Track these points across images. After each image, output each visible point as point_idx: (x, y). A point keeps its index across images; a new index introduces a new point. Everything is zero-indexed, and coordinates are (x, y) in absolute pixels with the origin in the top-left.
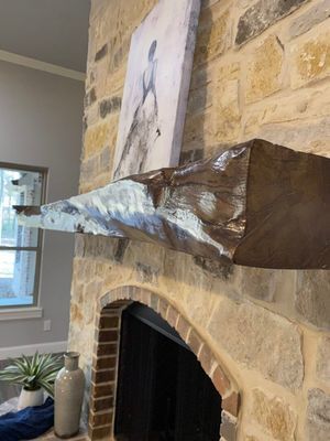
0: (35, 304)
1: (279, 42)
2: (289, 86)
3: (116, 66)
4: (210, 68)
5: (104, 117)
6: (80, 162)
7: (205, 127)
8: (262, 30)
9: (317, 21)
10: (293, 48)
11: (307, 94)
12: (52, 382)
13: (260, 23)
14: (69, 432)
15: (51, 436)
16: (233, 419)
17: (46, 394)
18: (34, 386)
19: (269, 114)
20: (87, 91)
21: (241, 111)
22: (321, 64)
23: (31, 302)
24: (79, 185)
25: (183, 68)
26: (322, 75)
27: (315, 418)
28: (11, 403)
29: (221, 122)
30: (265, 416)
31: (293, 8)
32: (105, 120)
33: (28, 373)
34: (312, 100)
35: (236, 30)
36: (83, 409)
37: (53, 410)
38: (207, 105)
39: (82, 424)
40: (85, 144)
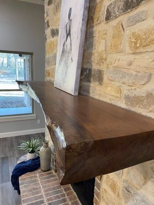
0: (33, 113)
1: (122, 26)
2: (125, 51)
3: (57, 11)
4: (95, 29)
5: (53, 37)
6: (45, 57)
7: (92, 59)
8: (116, 17)
9: (138, 21)
10: (128, 32)
11: (132, 57)
12: (39, 150)
13: (115, 13)
14: (46, 170)
15: (39, 170)
16: (99, 181)
17: (37, 155)
18: (32, 152)
19: (117, 62)
20: (46, 21)
21: (106, 56)
22: (138, 45)
23: (31, 112)
24: (45, 67)
25: (81, 31)
26: (138, 51)
27: (125, 190)
28: (25, 157)
29: (99, 59)
30: (109, 183)
31: (129, 10)
32: (53, 39)
33: (29, 147)
34: (134, 61)
35: (106, 13)
36: (52, 160)
37: (40, 161)
38: (93, 48)
39: (52, 166)
40: (46, 48)
